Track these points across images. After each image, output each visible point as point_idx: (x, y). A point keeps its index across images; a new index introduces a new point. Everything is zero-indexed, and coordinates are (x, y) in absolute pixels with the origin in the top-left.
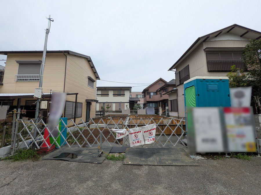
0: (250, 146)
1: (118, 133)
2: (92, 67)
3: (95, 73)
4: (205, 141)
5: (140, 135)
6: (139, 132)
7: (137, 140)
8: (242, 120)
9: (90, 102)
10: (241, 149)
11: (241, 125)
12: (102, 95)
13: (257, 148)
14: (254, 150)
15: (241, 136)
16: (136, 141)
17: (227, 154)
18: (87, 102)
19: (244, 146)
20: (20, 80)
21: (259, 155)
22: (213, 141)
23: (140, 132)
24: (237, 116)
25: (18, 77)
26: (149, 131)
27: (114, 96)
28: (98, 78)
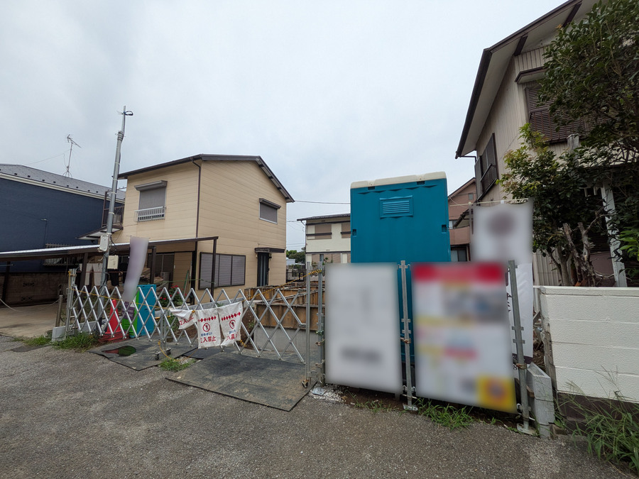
0: (493, 388)
1: (182, 318)
2: (271, 178)
3: (279, 188)
4: (351, 354)
5: (214, 324)
6: (212, 318)
7: (209, 336)
8: (469, 305)
9: (268, 254)
10: (456, 394)
11: (465, 318)
12: (317, 235)
13: (519, 400)
14: (508, 404)
15: (464, 353)
16: (207, 337)
17: (410, 402)
18: (259, 254)
19: (469, 385)
20: (142, 219)
21: (526, 425)
22: (372, 357)
23: (215, 318)
24: (455, 290)
25: (140, 213)
26: (230, 317)
27: (343, 237)
28: (288, 199)
